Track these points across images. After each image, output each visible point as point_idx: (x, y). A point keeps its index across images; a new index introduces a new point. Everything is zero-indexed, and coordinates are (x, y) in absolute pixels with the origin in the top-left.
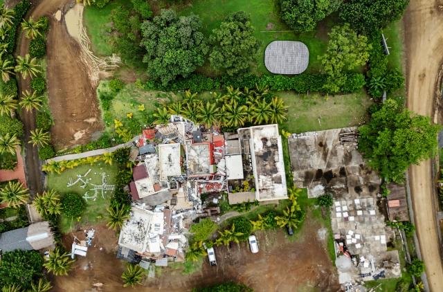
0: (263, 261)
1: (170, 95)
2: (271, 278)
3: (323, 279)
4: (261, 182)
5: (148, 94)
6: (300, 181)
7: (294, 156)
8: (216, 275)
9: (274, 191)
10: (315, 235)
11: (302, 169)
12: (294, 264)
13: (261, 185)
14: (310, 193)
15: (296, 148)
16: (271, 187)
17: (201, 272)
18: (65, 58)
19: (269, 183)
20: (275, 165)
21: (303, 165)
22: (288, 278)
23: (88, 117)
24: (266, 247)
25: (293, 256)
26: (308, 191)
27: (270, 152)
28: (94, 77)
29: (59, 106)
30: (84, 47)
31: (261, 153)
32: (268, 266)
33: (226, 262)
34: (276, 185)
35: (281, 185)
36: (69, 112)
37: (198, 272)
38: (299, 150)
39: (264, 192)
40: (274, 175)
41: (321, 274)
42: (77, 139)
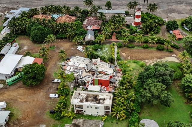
0: (44, 99)
1: (135, 80)
2: (34, 101)
3: (19, 123)
4: (83, 94)
5: (137, 74)
6: (76, 122)
7: (91, 122)
8: (47, 82)
9: (77, 99)
10: (44, 123)
11: (83, 124)
12: (35, 111)
13: (81, 94)
14: (68, 126)
15: (95, 123)
16: (79, 98)
17: (52, 78)
18: (156, 55)
19: (81, 97)
20: (90, 101)
21: (85, 125)
22: (29, 108)
23: (130, 57)
24: (49, 102)
25: (39, 112)
26: (69, 125)
27: (97, 100)
28: (147, 61)
29: (137, 51)
30: (161, 60)
31: (98, 97)
32: (40, 101)
33: (51, 86)
34: (79, 100)
35: (78, 102)
36: (134, 53)
37: (52, 77)
38: (94, 125)
39: (78, 95)
40: (84, 100)
41: (22, 122)
42: (123, 54)
